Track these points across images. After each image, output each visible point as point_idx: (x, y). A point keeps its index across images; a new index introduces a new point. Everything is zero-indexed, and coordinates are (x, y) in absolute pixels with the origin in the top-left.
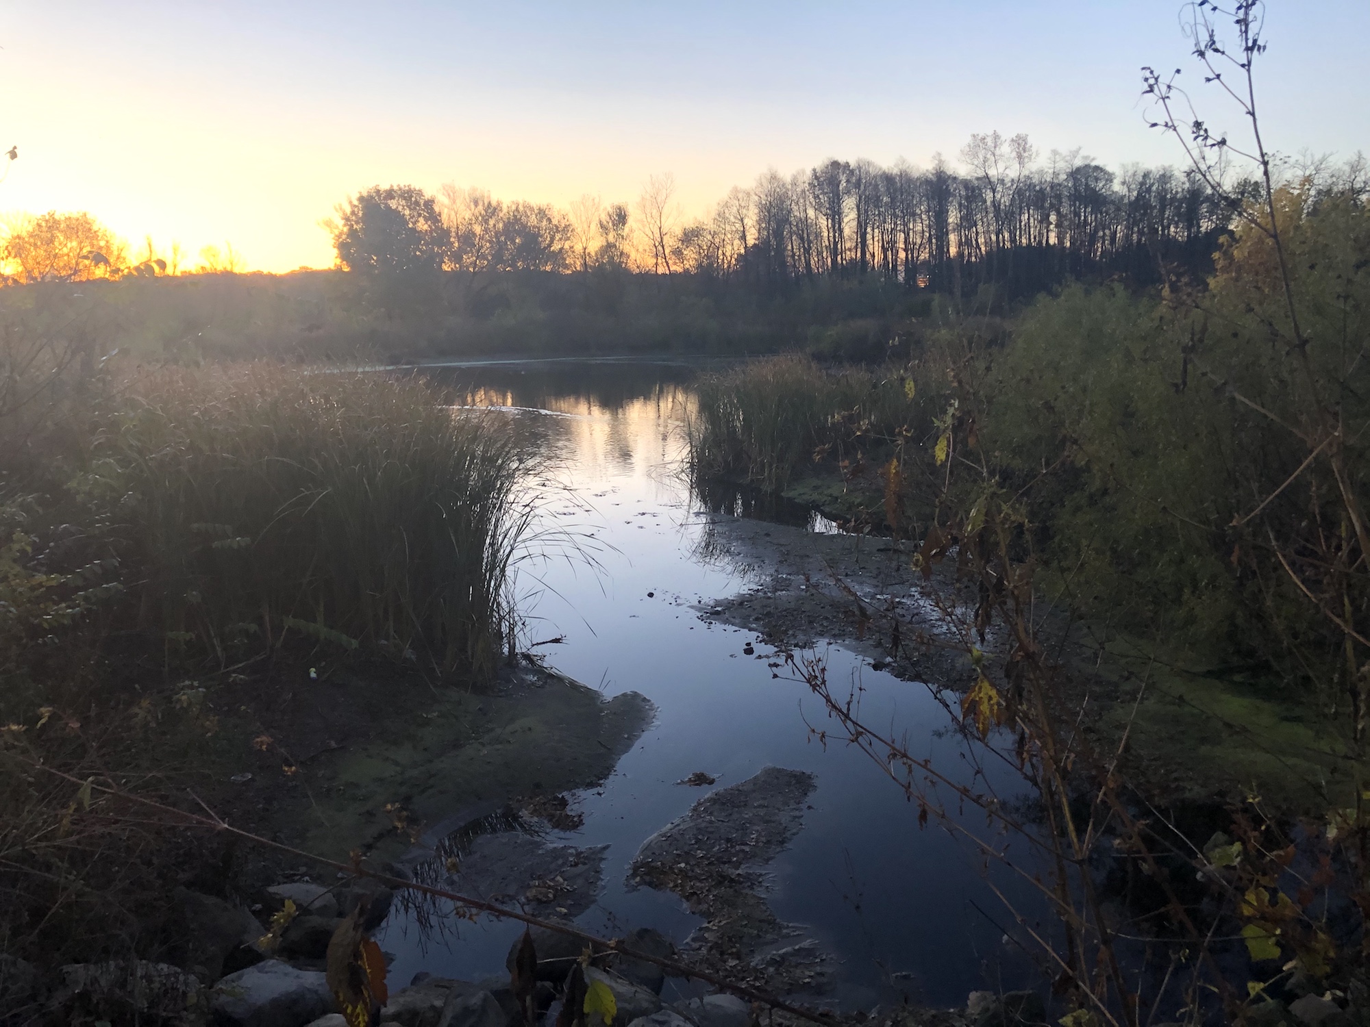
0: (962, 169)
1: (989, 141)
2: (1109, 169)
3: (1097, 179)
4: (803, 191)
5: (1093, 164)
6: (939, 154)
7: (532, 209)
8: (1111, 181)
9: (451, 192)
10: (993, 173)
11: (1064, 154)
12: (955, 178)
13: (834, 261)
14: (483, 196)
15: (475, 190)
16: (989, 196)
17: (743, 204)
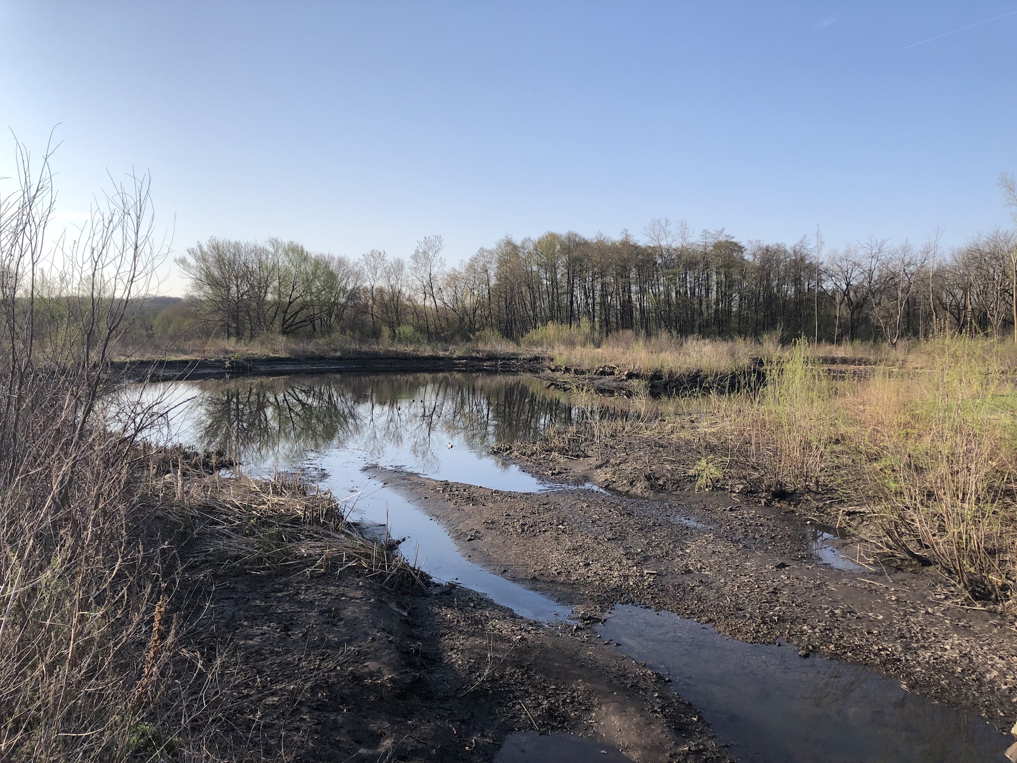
0: (642, 240)
1: (663, 223)
2: (743, 244)
3: (733, 250)
4: (529, 253)
5: (733, 240)
6: (626, 231)
7: (333, 259)
8: (742, 253)
9: (275, 243)
10: (664, 243)
11: (713, 232)
12: (635, 247)
14: (297, 247)
15: (292, 243)
16: (659, 261)
17: (488, 260)
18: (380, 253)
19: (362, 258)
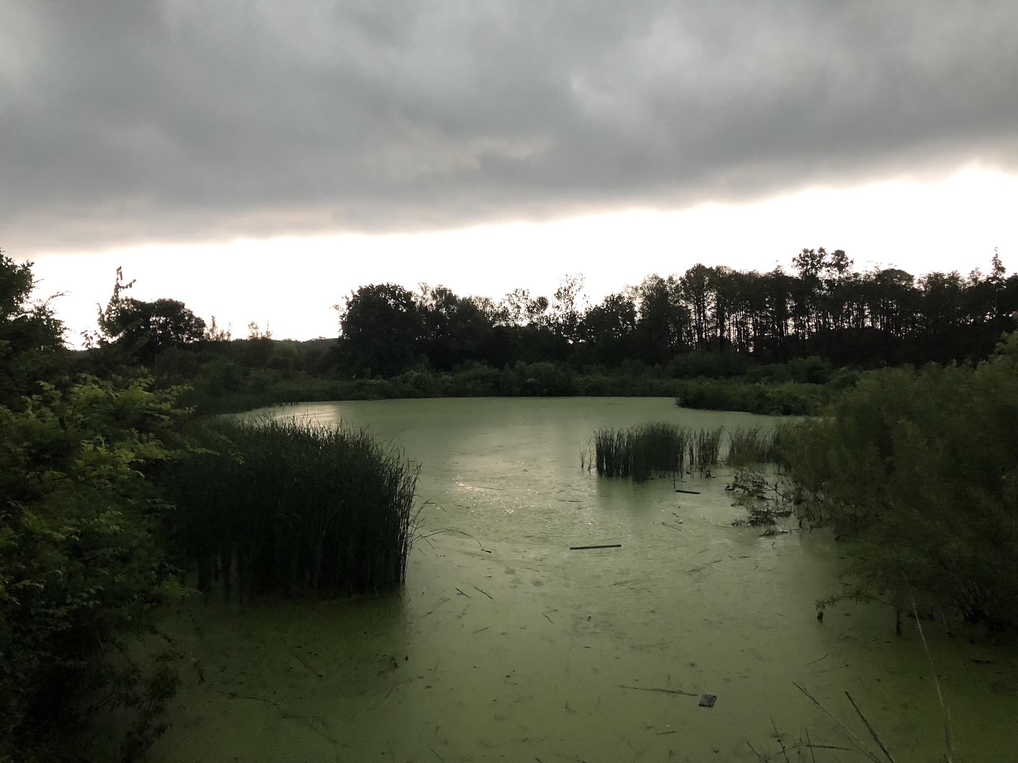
1: (816, 253)
3: (900, 280)
4: (677, 288)
5: (896, 269)
7: (480, 299)
8: (912, 281)
9: (424, 287)
13: (700, 338)
14: (445, 291)
15: (440, 286)
17: (632, 296)
18: (524, 292)
19: (507, 298)
